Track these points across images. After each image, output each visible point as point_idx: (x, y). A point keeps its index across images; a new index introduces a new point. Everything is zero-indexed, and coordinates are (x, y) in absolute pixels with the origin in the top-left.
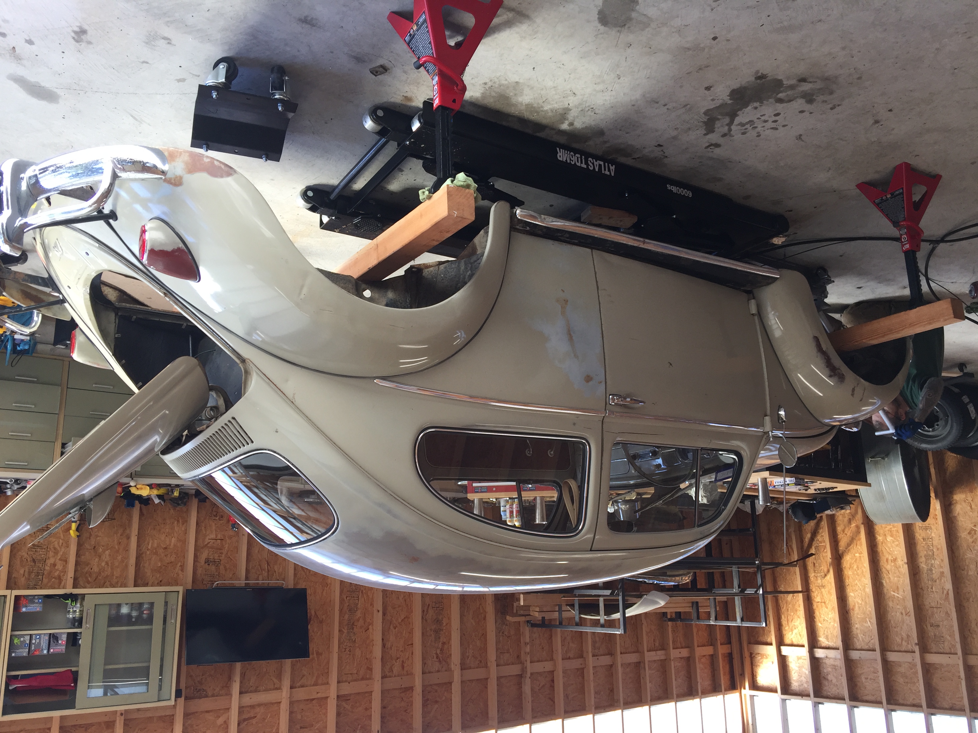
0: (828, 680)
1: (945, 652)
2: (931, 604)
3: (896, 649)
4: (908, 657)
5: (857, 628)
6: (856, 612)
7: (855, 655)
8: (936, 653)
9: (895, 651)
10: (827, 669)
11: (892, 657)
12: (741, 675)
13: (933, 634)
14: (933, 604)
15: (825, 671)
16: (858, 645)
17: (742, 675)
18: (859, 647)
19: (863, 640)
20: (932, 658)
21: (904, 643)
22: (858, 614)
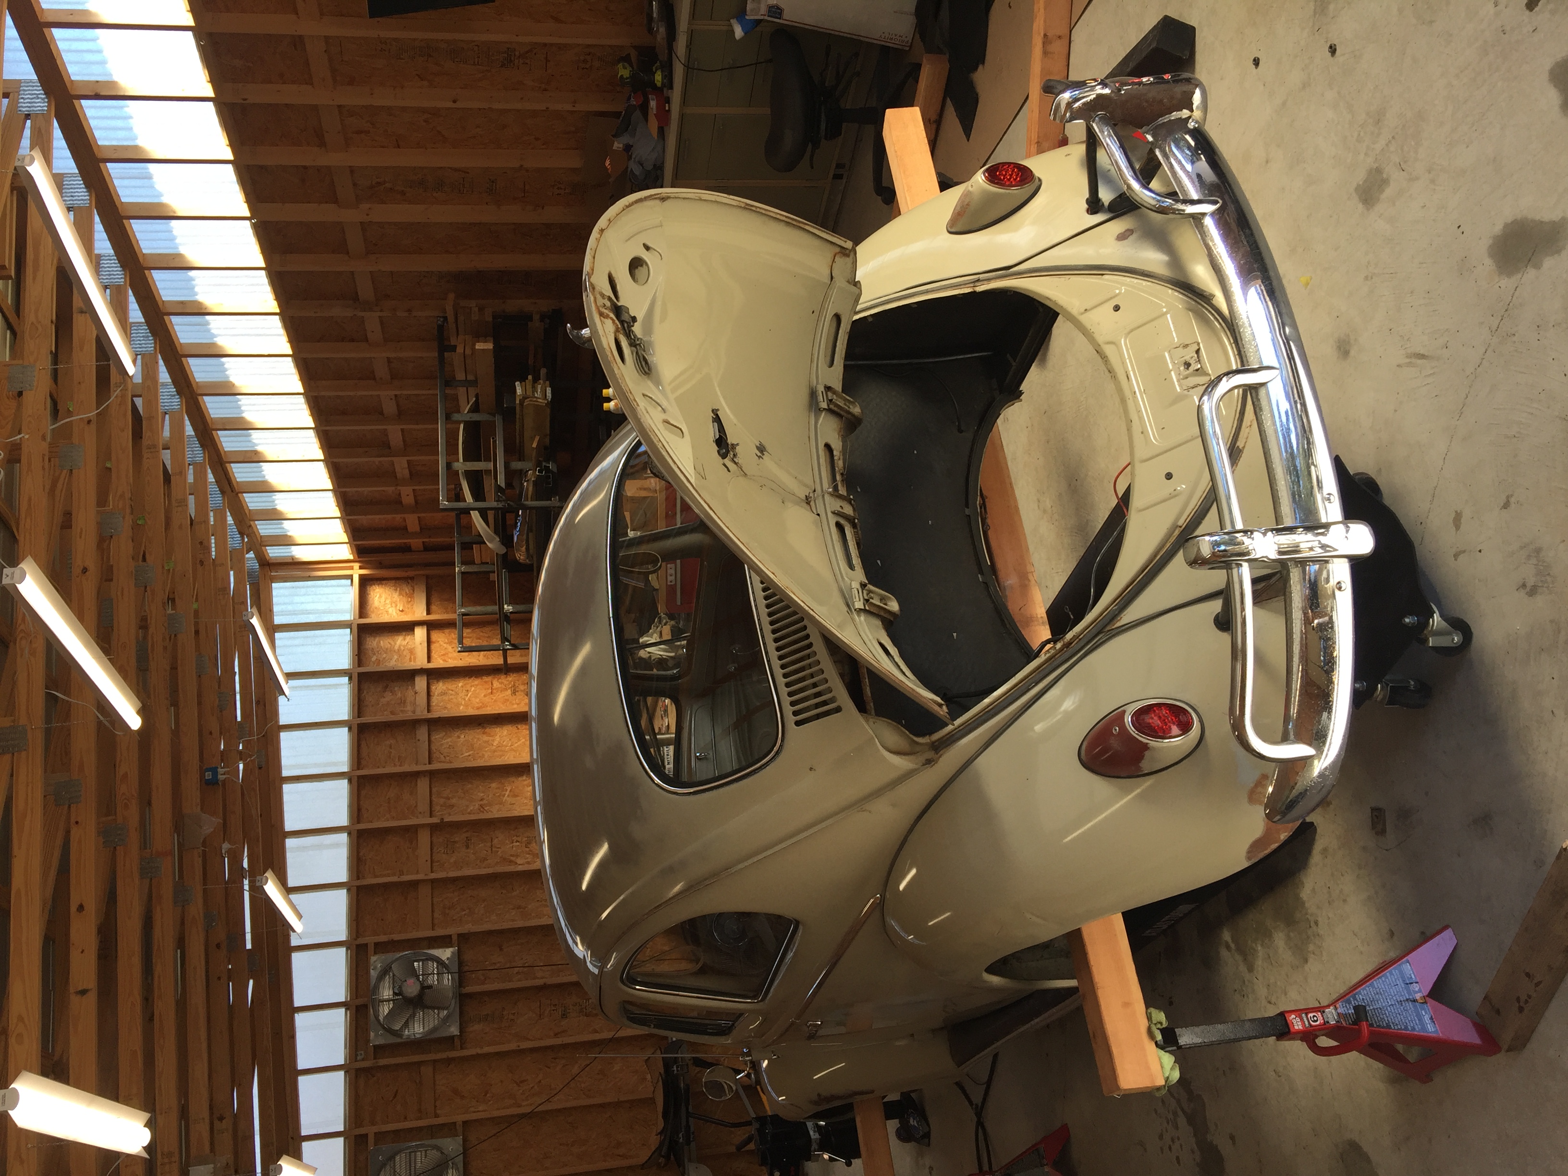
0: (384, 691)
1: (434, 854)
2: (496, 840)
3: (434, 790)
4: (423, 806)
5: (459, 737)
6: (480, 737)
7: (422, 733)
8: (431, 842)
9: (430, 788)
10: (400, 691)
11: (423, 785)
12: (380, 563)
13: (457, 839)
14: (495, 841)
15: (396, 689)
16: (436, 737)
17: (380, 565)
18: (433, 738)
19: (442, 745)
20: (424, 838)
21: (442, 801)
22: (478, 739)
